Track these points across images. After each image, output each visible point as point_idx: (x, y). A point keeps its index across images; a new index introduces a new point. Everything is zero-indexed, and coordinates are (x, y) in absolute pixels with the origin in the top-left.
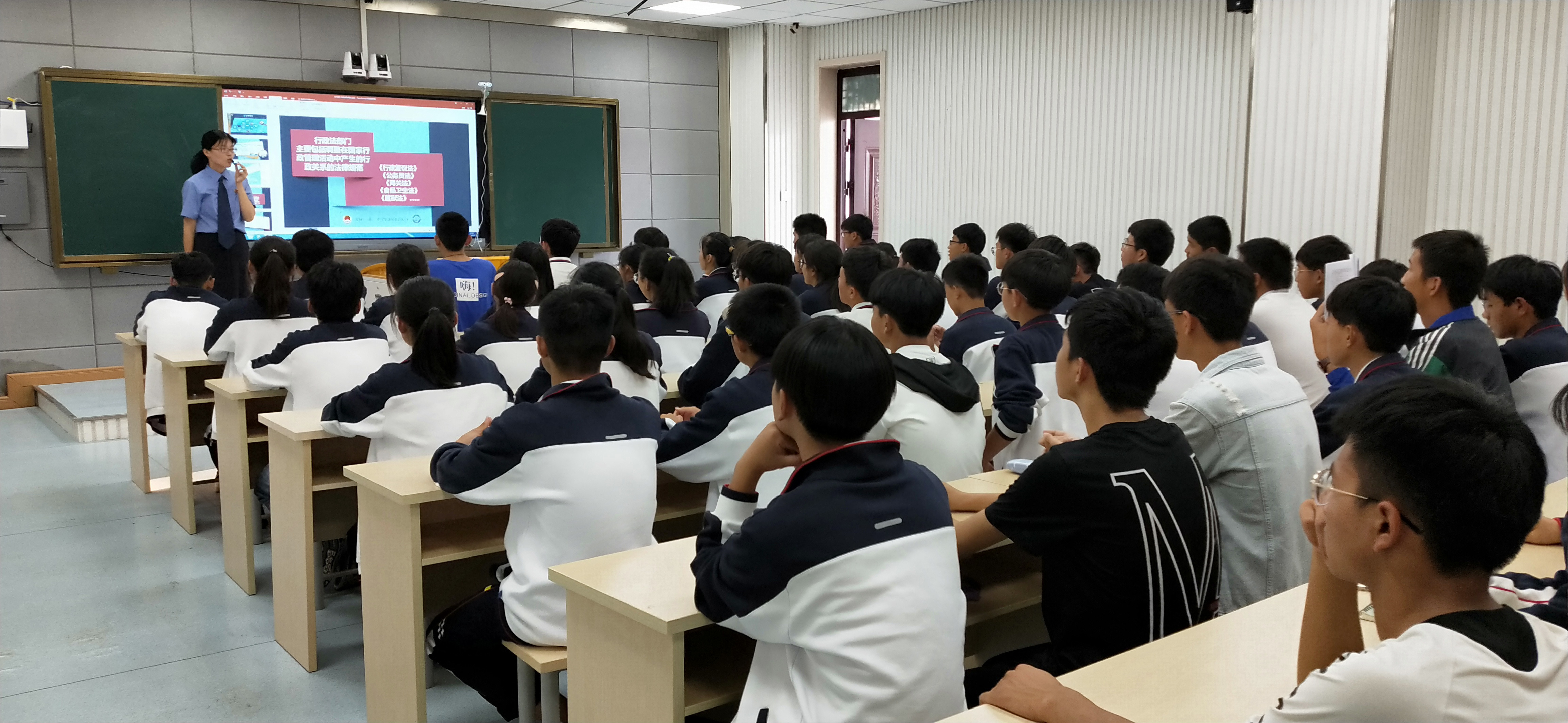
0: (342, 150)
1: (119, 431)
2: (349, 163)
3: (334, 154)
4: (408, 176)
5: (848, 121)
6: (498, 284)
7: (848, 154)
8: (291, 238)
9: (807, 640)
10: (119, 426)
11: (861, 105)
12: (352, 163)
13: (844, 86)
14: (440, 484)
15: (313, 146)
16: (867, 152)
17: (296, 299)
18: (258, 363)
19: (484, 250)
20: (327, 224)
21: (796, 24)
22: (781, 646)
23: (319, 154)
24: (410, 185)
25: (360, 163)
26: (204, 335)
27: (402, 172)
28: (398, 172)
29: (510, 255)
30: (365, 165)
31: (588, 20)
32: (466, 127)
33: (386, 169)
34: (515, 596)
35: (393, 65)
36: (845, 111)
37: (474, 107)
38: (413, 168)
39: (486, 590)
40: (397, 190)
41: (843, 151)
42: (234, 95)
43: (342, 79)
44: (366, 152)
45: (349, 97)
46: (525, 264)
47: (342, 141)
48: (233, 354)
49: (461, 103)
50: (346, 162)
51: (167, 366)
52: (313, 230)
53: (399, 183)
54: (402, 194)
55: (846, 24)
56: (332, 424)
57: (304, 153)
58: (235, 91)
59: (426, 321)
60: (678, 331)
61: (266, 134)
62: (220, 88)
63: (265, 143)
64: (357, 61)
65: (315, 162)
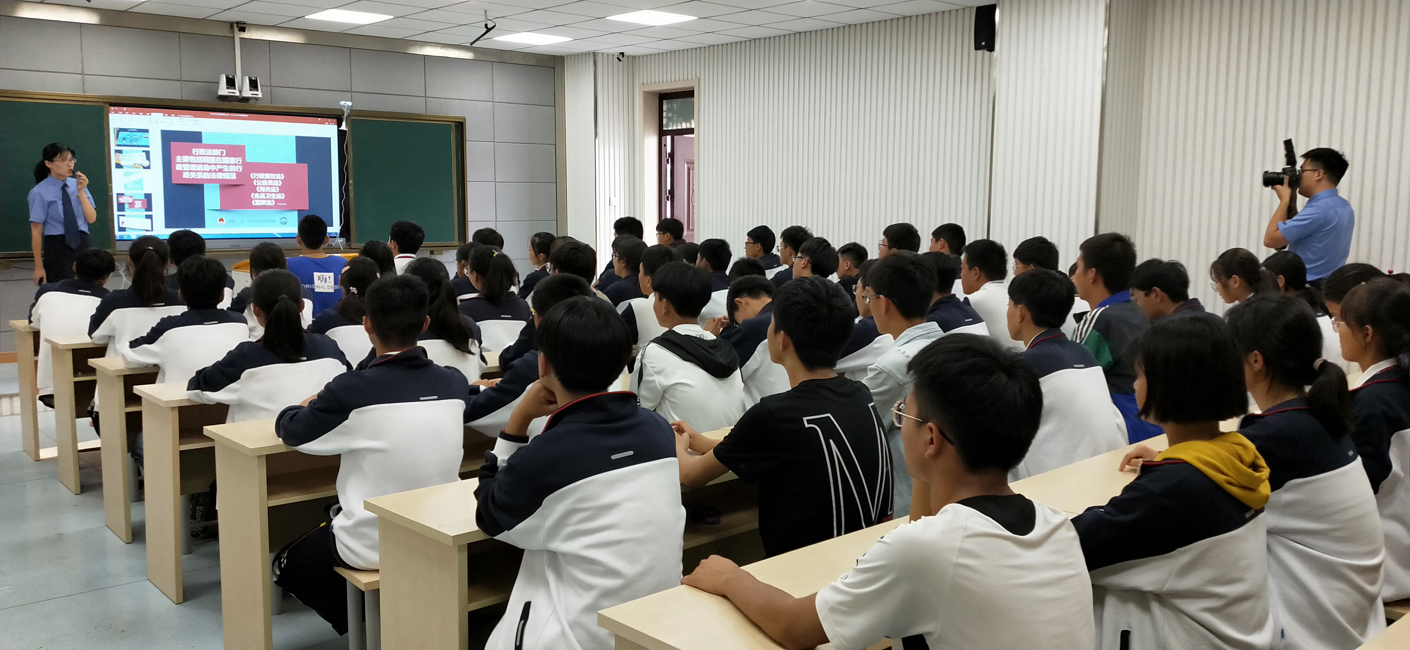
0: (217, 160)
1: (12, 407)
2: (223, 172)
3: (210, 164)
4: (276, 183)
5: (669, 138)
6: (344, 276)
7: (669, 166)
8: (167, 238)
9: (559, 546)
10: (12, 404)
11: (679, 124)
12: (225, 172)
13: (665, 107)
14: (283, 440)
15: (191, 157)
16: (685, 164)
17: (169, 289)
18: (134, 344)
19: (343, 248)
20: (202, 225)
21: (622, 54)
22: (540, 552)
23: (196, 163)
24: (278, 191)
25: (233, 172)
26: (88, 321)
27: (271, 179)
28: (267, 179)
29: (359, 252)
30: (238, 174)
31: (439, 48)
32: (328, 140)
33: (256, 177)
34: (343, 528)
35: (263, 86)
36: (666, 129)
37: (336, 123)
38: (281, 176)
39: (321, 526)
40: (266, 196)
41: (664, 163)
42: (120, 112)
43: (218, 98)
44: (239, 162)
45: (224, 114)
46: (369, 259)
47: (217, 152)
48: (114, 337)
49: (325, 119)
50: (221, 171)
51: (55, 349)
52: (187, 231)
53: (268, 189)
54: (271, 199)
55: (665, 55)
56: (196, 394)
57: (182, 163)
58: (121, 108)
59: (276, 306)
60: (502, 316)
61: (148, 146)
62: (108, 105)
63: (148, 154)
64: (231, 83)
65: (193, 171)
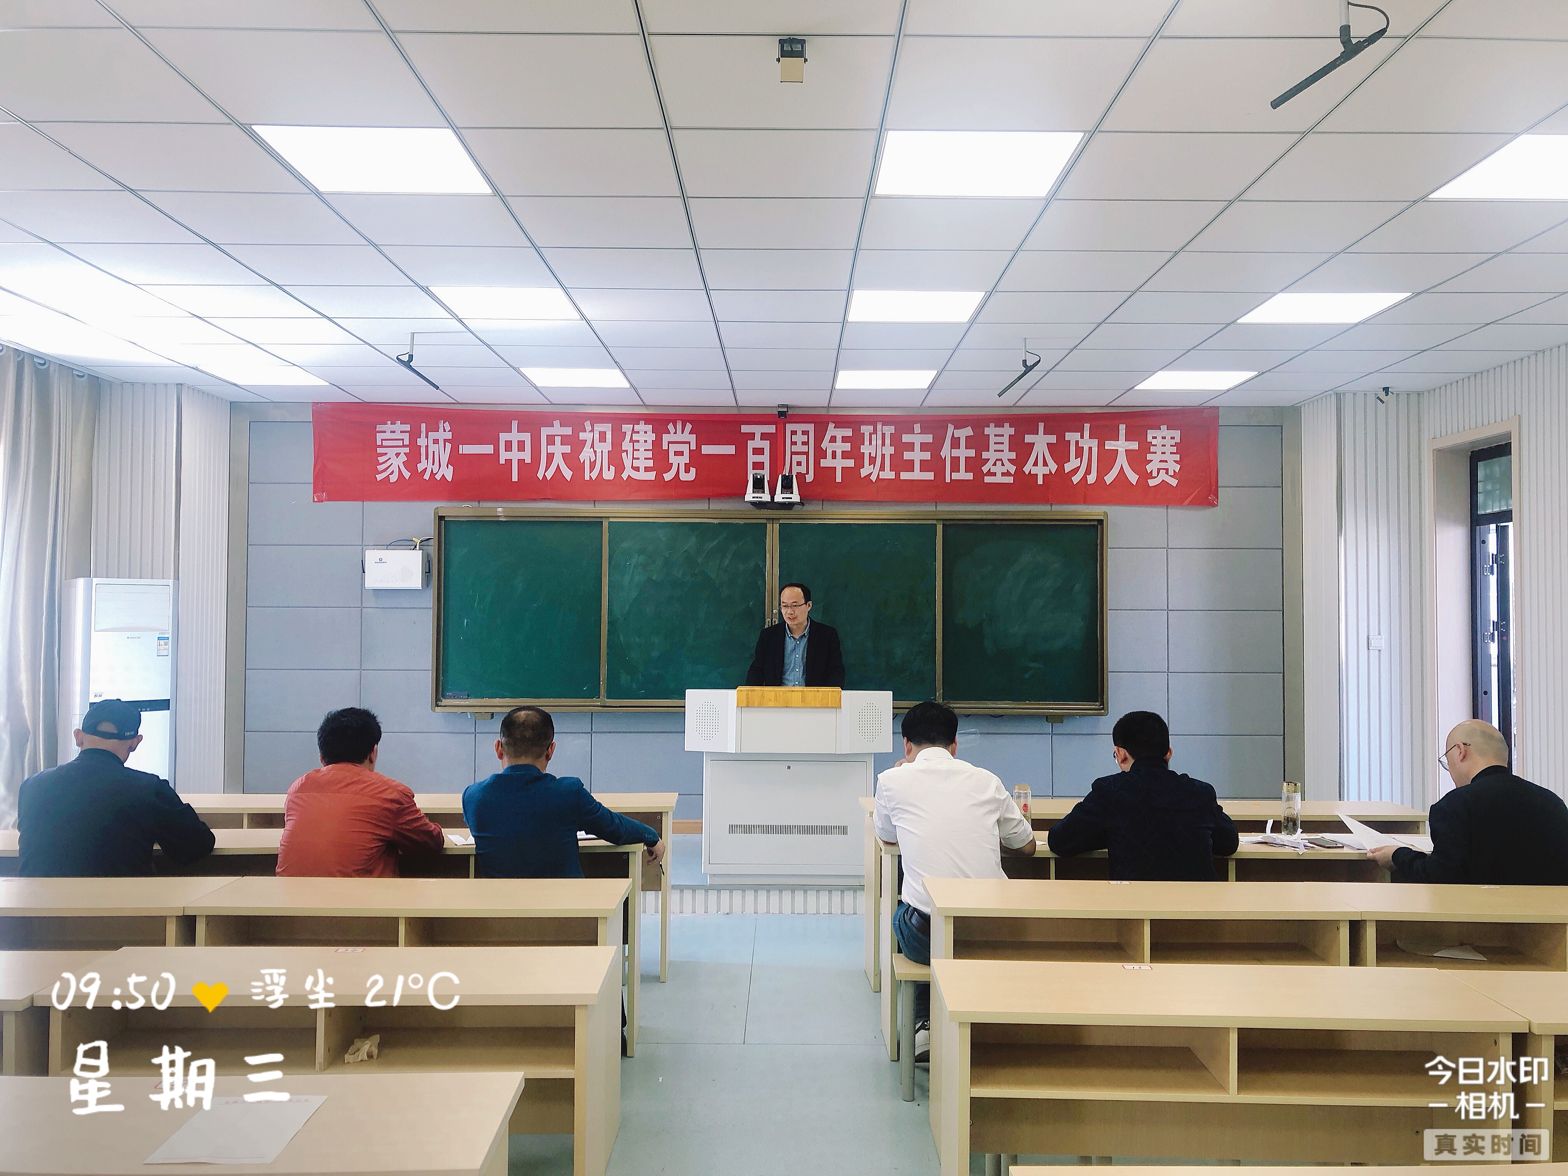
5: (1491, 527)
7: (1493, 580)
13: (1481, 474)
21: (1386, 390)
36: (1483, 512)
41: (1484, 573)
55: (1466, 381)
64: (758, 485)
